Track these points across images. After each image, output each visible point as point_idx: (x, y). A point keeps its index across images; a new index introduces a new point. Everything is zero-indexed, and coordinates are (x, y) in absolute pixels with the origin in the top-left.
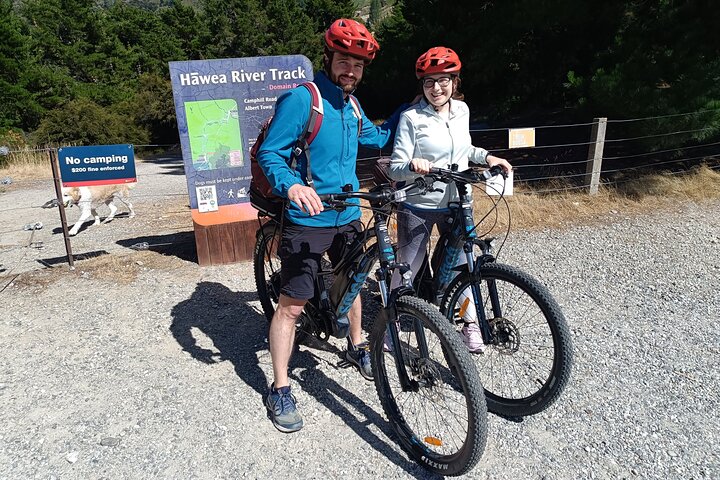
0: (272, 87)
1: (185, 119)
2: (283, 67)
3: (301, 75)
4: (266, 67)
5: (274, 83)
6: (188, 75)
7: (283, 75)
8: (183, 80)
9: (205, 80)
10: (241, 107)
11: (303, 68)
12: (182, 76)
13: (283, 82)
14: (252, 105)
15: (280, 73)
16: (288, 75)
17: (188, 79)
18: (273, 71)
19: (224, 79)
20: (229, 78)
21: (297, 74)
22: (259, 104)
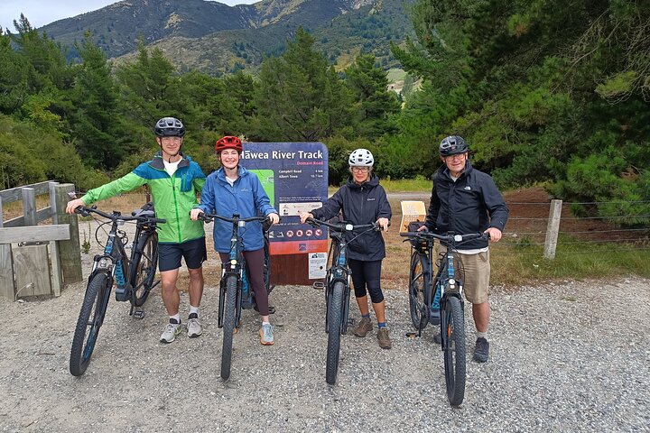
0: (298, 163)
2: (308, 150)
3: (319, 156)
4: (296, 150)
5: (301, 160)
7: (307, 156)
9: (254, 156)
10: (276, 175)
11: (321, 152)
13: (307, 160)
14: (284, 174)
15: (305, 154)
16: (311, 156)
18: (301, 152)
19: (267, 156)
20: (270, 155)
21: (316, 155)
22: (288, 174)
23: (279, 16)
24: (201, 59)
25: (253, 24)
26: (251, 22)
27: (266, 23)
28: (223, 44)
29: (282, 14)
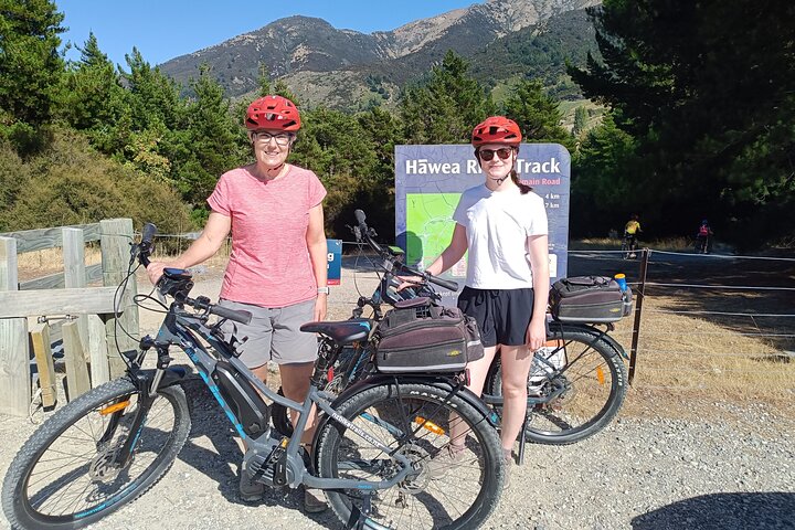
1: (405, 214)
2: (532, 159)
3: (554, 168)
6: (415, 162)
7: (530, 168)
8: (408, 167)
9: (435, 168)
11: (557, 160)
12: (408, 162)
13: (530, 175)
15: (527, 165)
16: (538, 168)
17: (415, 167)
19: (457, 169)
20: (463, 168)
21: (548, 167)
23: (422, 44)
24: (331, 95)
25: (391, 54)
26: (389, 50)
27: (406, 52)
28: (356, 79)
29: (426, 40)
